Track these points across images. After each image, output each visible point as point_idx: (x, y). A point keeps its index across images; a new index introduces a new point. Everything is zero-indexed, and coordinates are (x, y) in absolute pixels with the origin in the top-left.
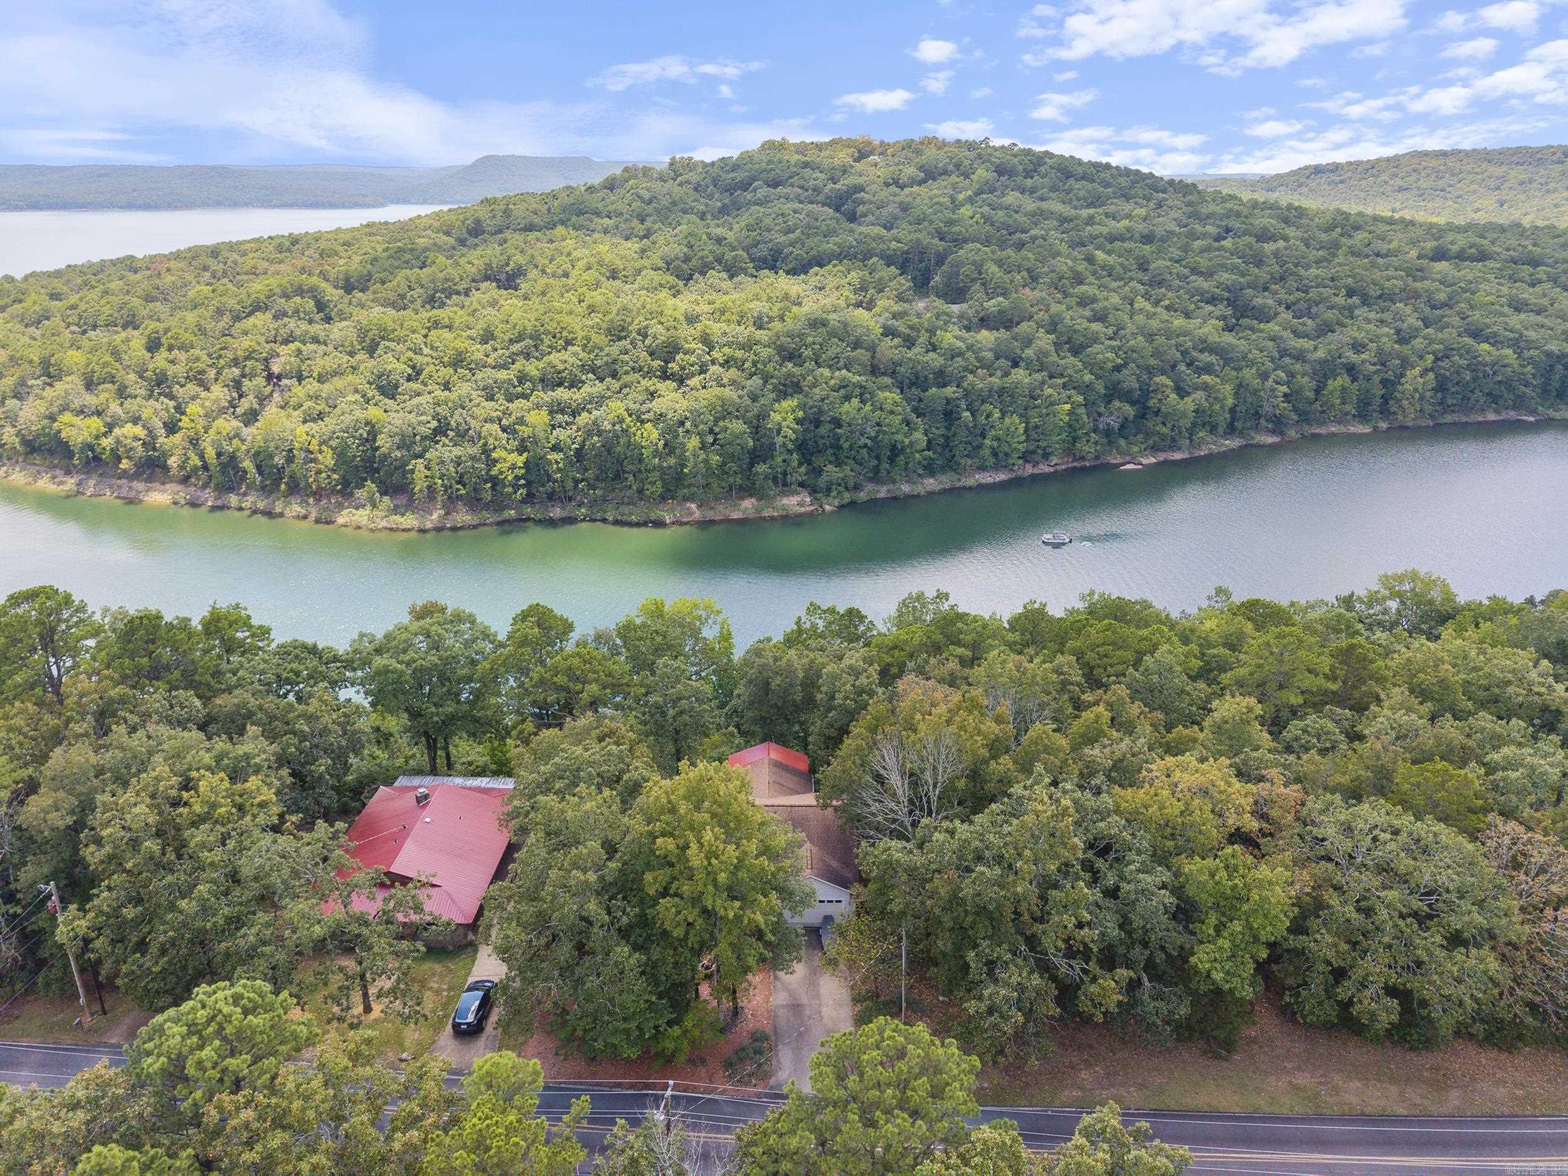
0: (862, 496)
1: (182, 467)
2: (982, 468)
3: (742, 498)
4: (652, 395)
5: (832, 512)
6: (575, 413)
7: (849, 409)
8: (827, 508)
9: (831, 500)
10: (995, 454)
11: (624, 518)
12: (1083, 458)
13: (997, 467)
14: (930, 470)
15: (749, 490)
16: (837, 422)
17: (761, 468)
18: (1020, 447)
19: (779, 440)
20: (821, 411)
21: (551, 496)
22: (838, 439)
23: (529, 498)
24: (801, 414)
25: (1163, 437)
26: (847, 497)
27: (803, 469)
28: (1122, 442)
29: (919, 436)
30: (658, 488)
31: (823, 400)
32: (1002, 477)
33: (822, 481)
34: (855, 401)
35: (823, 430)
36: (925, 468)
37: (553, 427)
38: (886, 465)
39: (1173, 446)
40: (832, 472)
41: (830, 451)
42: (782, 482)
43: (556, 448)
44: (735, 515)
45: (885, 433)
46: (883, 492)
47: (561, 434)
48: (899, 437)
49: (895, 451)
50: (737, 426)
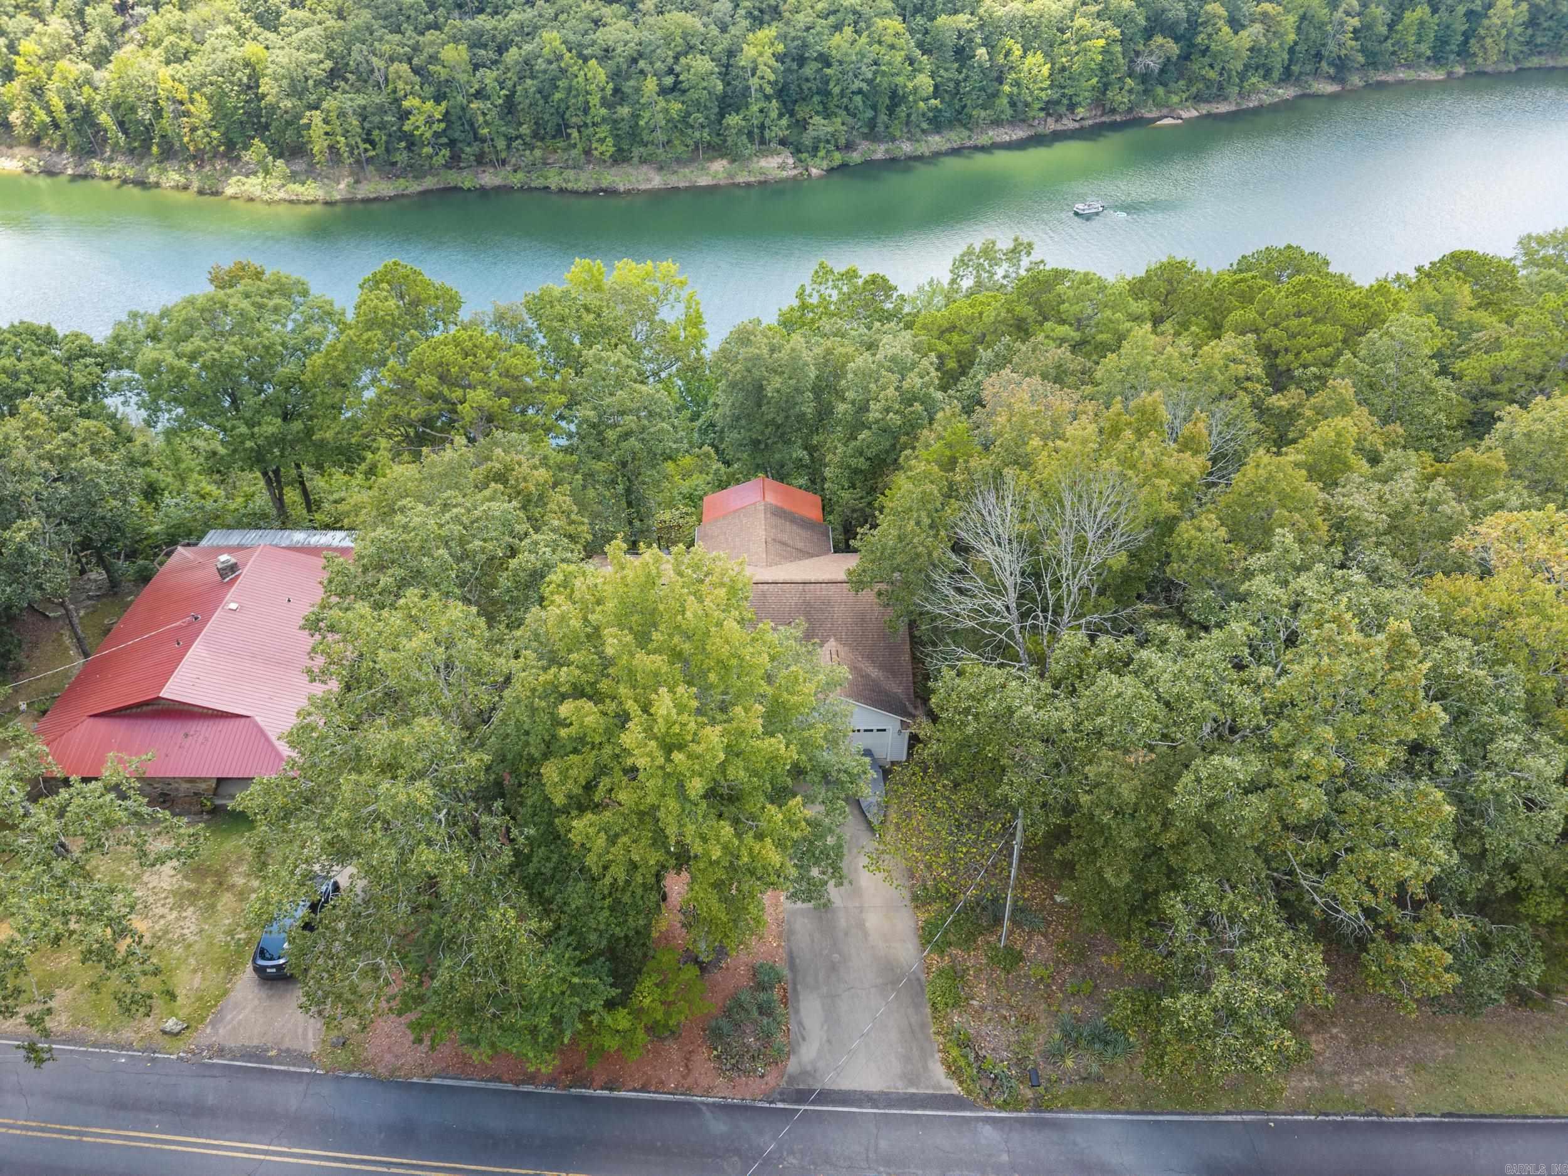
0: (856, 157)
1: (27, 125)
2: (997, 123)
3: (712, 160)
4: (597, 23)
5: (821, 177)
6: (501, 49)
7: (839, 43)
8: (814, 171)
9: (818, 161)
10: (1013, 104)
11: (570, 186)
12: (1113, 111)
13: (1013, 122)
14: (937, 123)
15: (718, 148)
16: (825, 60)
17: (733, 120)
18: (1043, 95)
19: (754, 82)
20: (805, 45)
21: (480, 159)
22: (827, 83)
23: (454, 162)
24: (780, 48)
25: (1208, 83)
26: (838, 158)
27: (784, 122)
28: (1160, 90)
29: (924, 82)
30: (609, 147)
31: (808, 29)
32: (1019, 134)
33: (807, 139)
34: (848, 30)
35: (809, 70)
36: (930, 121)
37: (476, 67)
38: (883, 118)
39: (1221, 95)
40: (820, 126)
41: (816, 99)
42: (759, 137)
43: (479, 94)
44: (703, 181)
45: (884, 73)
46: (880, 152)
47: (489, 76)
48: (900, 80)
49: (896, 98)
50: (702, 64)
